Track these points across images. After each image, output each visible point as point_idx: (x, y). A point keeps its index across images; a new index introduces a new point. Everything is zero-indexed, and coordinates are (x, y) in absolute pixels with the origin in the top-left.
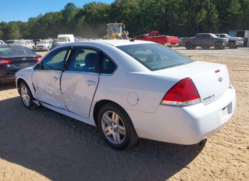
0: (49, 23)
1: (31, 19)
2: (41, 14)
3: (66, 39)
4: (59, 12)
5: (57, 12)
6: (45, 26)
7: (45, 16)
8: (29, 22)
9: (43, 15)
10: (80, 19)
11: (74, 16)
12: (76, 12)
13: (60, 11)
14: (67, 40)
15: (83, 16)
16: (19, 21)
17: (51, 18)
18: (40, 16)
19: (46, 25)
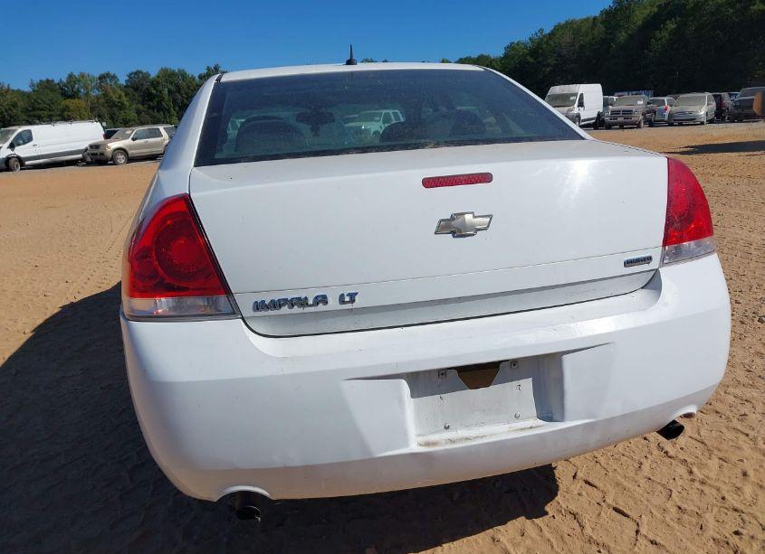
0: (560, 55)
1: (511, 47)
2: (541, 30)
3: (572, 98)
4: (595, 18)
5: (588, 18)
6: (548, 65)
7: (552, 34)
8: (506, 56)
9: (547, 30)
10: (657, 33)
11: (640, 23)
12: (647, 11)
13: (597, 14)
14: (574, 102)
15: (670, 20)
16: (482, 55)
17: (568, 38)
18: (539, 34)
19: (549, 61)
